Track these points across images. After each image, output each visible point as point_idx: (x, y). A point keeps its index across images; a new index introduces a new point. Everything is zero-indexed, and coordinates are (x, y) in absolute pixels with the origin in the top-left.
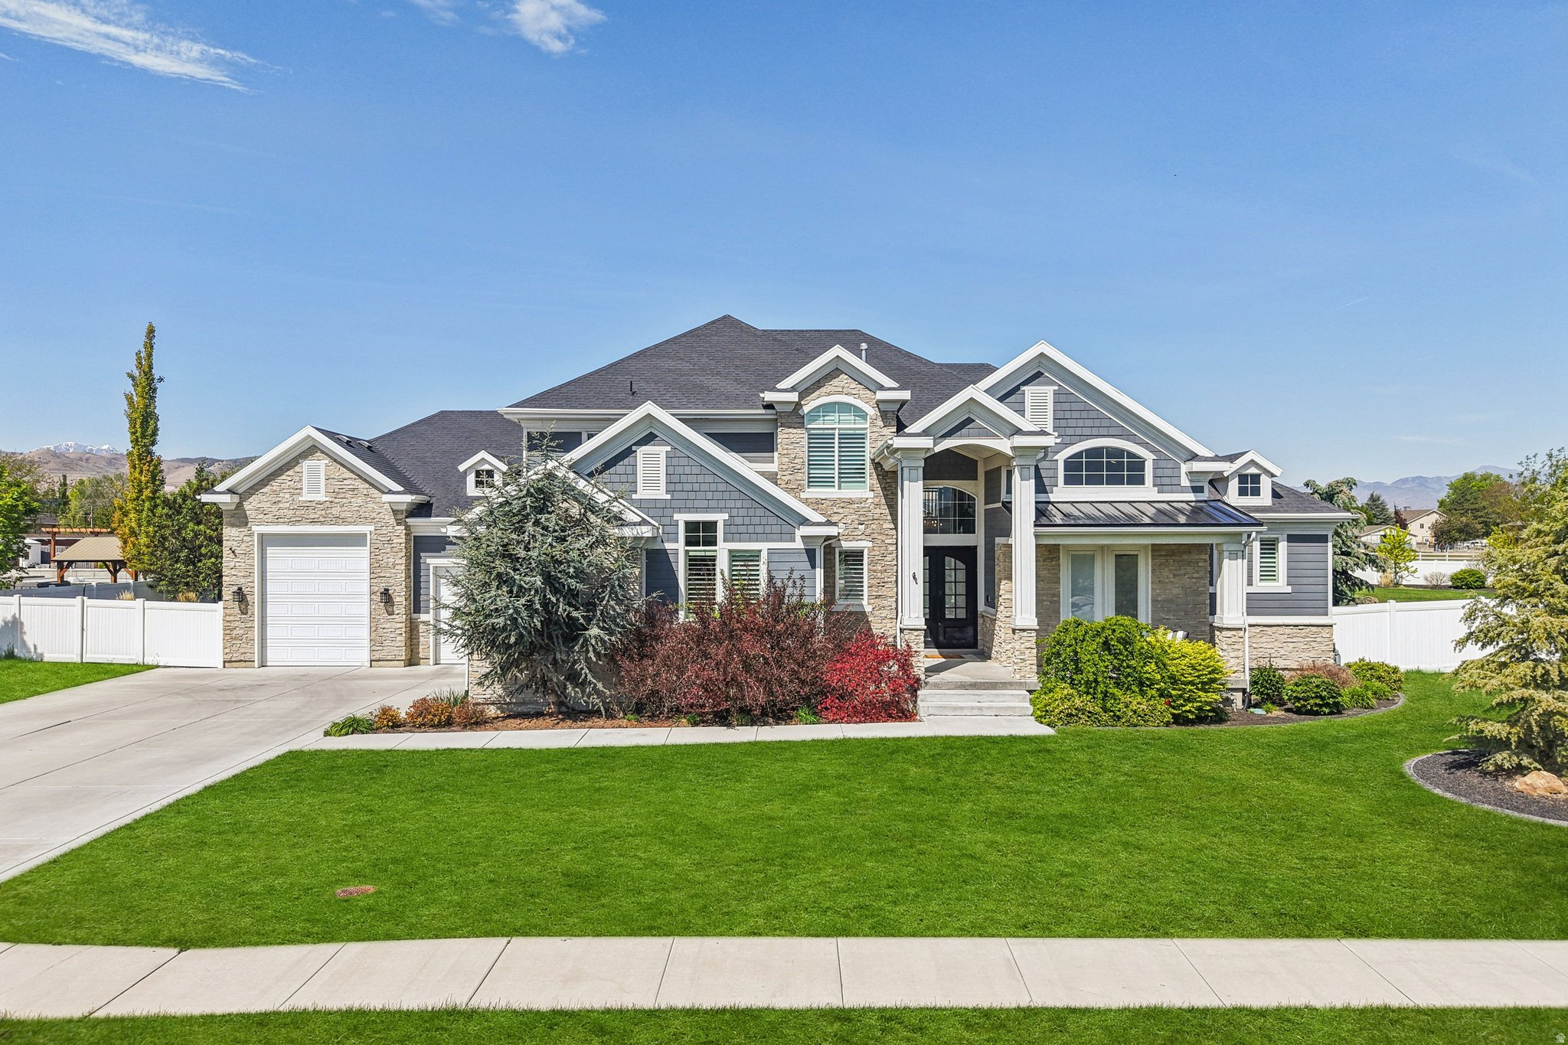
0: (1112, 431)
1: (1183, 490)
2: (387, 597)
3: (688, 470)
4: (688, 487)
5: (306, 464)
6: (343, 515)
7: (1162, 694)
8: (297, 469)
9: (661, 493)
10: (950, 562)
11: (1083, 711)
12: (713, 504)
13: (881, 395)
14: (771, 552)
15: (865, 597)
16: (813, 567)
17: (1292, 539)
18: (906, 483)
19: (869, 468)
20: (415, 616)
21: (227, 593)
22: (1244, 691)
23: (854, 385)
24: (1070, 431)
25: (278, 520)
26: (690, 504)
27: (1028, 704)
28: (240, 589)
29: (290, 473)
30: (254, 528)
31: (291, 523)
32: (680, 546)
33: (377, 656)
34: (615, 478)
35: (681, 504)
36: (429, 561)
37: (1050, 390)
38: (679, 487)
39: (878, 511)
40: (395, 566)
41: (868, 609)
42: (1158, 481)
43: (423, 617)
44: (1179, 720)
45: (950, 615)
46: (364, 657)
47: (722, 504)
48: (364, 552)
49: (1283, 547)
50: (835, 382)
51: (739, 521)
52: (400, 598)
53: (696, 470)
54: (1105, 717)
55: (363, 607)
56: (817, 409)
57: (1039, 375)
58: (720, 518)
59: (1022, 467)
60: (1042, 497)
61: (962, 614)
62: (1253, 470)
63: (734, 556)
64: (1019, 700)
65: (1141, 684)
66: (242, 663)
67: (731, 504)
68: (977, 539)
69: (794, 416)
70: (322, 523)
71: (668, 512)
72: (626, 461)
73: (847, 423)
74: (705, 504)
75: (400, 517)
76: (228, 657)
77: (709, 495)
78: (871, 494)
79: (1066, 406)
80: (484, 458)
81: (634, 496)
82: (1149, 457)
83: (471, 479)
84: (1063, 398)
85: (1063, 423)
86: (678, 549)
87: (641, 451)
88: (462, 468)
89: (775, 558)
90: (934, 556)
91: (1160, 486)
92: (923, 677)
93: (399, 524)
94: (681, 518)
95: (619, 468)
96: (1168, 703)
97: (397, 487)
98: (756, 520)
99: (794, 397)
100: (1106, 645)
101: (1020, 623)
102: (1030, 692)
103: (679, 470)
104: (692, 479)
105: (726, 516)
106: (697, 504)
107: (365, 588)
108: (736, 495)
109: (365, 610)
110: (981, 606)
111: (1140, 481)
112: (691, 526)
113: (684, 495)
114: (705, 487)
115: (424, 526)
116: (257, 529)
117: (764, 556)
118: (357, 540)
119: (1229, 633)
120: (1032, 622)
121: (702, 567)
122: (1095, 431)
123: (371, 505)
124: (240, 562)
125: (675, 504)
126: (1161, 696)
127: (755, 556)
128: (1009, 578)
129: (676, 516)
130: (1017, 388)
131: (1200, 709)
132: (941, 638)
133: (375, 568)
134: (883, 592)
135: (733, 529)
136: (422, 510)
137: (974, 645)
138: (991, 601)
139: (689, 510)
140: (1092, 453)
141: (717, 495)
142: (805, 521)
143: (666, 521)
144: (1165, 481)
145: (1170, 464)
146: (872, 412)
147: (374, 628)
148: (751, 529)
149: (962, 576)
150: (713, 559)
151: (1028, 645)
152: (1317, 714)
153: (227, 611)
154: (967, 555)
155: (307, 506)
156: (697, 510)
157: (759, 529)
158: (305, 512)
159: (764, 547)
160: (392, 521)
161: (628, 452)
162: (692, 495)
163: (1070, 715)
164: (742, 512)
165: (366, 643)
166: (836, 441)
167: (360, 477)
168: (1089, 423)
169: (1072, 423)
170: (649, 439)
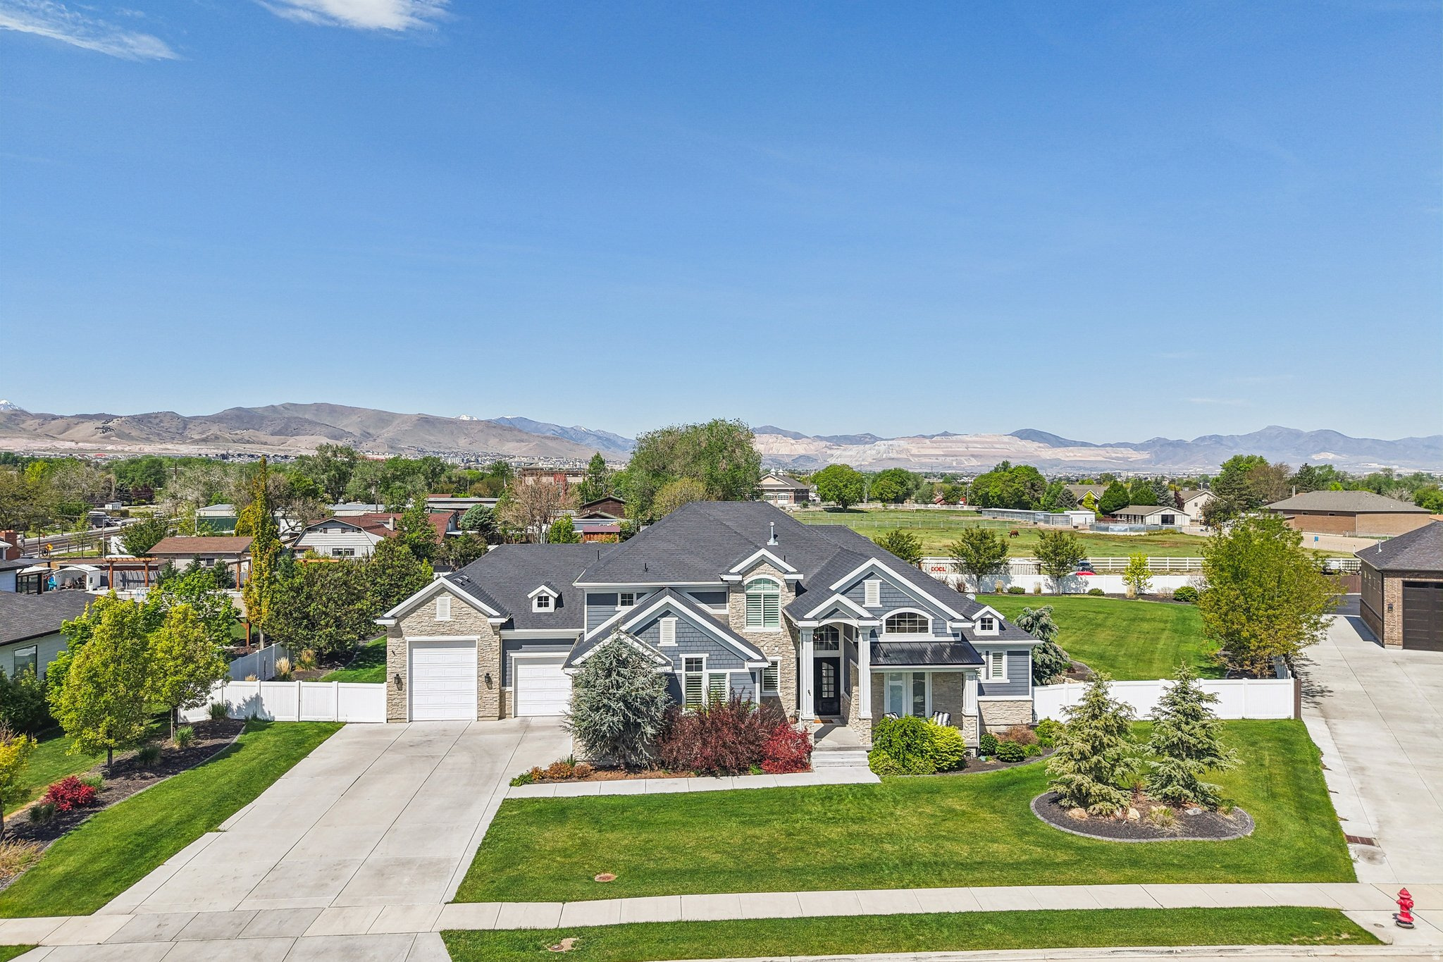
0: (911, 604)
1: (948, 635)
2: (488, 679)
3: (687, 630)
4: (687, 639)
5: (438, 599)
6: (461, 629)
7: (931, 757)
8: (433, 602)
9: (673, 644)
10: (825, 665)
11: (893, 767)
12: (700, 648)
13: (787, 577)
14: (731, 674)
15: (779, 688)
16: (754, 682)
17: (1010, 653)
18: (804, 643)
19: (780, 615)
20: (503, 688)
21: (390, 678)
22: (977, 748)
23: (772, 569)
24: (889, 604)
25: (421, 633)
26: (688, 649)
27: (866, 759)
28: (398, 675)
29: (429, 604)
30: (406, 638)
31: (428, 634)
32: (683, 672)
33: (481, 715)
34: (648, 635)
35: (684, 649)
36: (511, 655)
37: (878, 582)
38: (682, 639)
39: (785, 639)
40: (493, 659)
41: (780, 695)
42: (935, 631)
43: (508, 689)
44: (941, 770)
45: (825, 696)
46: (474, 714)
47: (705, 648)
48: (475, 650)
49: (1005, 658)
50: (761, 567)
51: (714, 657)
52: (496, 680)
53: (691, 630)
54: (904, 770)
55: (473, 685)
56: (751, 582)
57: (872, 574)
58: (704, 656)
59: (863, 634)
60: (874, 640)
61: (832, 695)
62: (989, 616)
63: (712, 676)
64: (862, 757)
65: (922, 752)
66: (399, 720)
67: (710, 648)
68: (840, 653)
69: (738, 587)
70: (448, 634)
71: (676, 653)
72: (654, 626)
73: (768, 590)
74: (696, 648)
75: (496, 630)
76: (390, 717)
77: (699, 644)
78: (782, 630)
79: (886, 591)
80: (543, 590)
81: (658, 645)
82: (930, 618)
83: (535, 602)
84: (885, 586)
85: (885, 600)
86: (682, 672)
87: (663, 620)
88: (530, 596)
89: (734, 677)
90: (818, 662)
91: (936, 634)
92: (813, 745)
93: (495, 634)
94: (684, 656)
95: (650, 630)
96: (935, 762)
97: (496, 613)
98: (724, 657)
99: (739, 578)
100: (905, 733)
101: (862, 716)
102: (868, 752)
103: (683, 630)
104: (690, 635)
105: (707, 655)
106: (692, 648)
107: (474, 672)
108: (713, 643)
109: (474, 685)
110: (842, 691)
111: (926, 630)
112: (689, 661)
113: (685, 644)
114: (696, 639)
115: (508, 634)
116: (408, 639)
117: (728, 677)
118: (469, 644)
119: (969, 718)
120: (870, 715)
121: (694, 683)
122: (902, 604)
123: (478, 623)
124: (397, 659)
125: (680, 649)
126: (931, 758)
127: (723, 676)
128: (857, 684)
129: (681, 656)
130: (861, 581)
131: (950, 764)
132: (820, 709)
133: (481, 661)
134: (789, 685)
135: (711, 662)
136: (509, 625)
137: (838, 713)
138: (849, 692)
139: (688, 652)
140: (900, 615)
141: (703, 644)
142: (750, 659)
143: (675, 658)
144: (939, 630)
145: (941, 622)
146: (782, 584)
147: (480, 698)
148: (721, 662)
149: (831, 673)
150: (700, 678)
151: (867, 727)
152: (1010, 762)
153: (390, 689)
154: (834, 662)
155: (440, 624)
156: (692, 652)
157: (726, 662)
158: (439, 627)
159: (728, 671)
160: (492, 632)
161: (656, 621)
162: (689, 644)
163: (886, 769)
164: (716, 653)
165: (475, 705)
166: (762, 599)
167: (472, 606)
168: (898, 600)
169: (890, 600)
170: (667, 614)
